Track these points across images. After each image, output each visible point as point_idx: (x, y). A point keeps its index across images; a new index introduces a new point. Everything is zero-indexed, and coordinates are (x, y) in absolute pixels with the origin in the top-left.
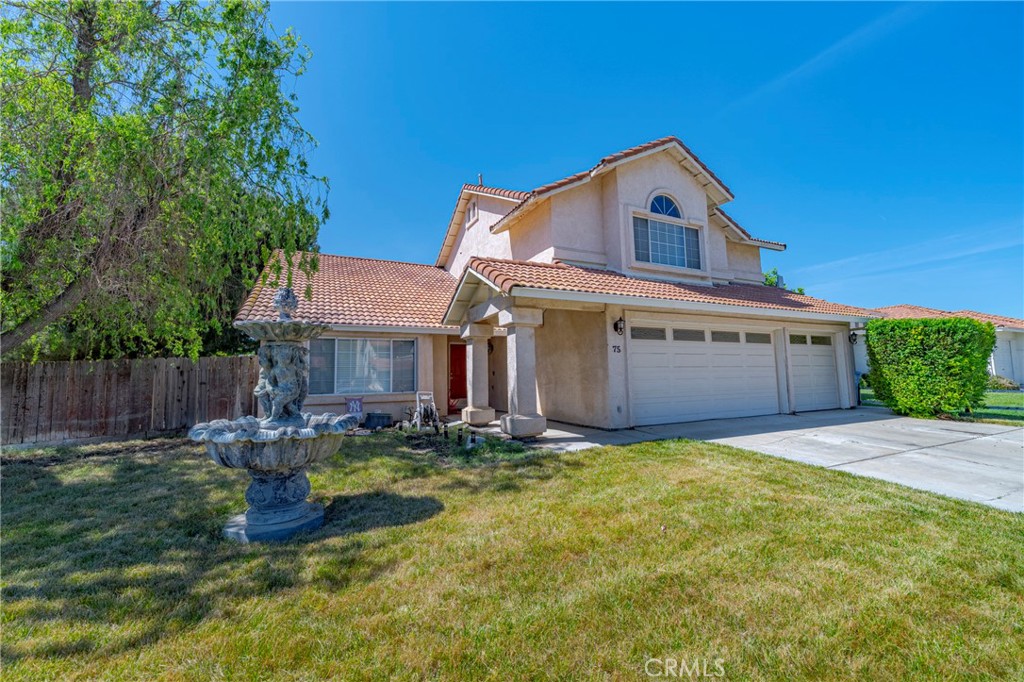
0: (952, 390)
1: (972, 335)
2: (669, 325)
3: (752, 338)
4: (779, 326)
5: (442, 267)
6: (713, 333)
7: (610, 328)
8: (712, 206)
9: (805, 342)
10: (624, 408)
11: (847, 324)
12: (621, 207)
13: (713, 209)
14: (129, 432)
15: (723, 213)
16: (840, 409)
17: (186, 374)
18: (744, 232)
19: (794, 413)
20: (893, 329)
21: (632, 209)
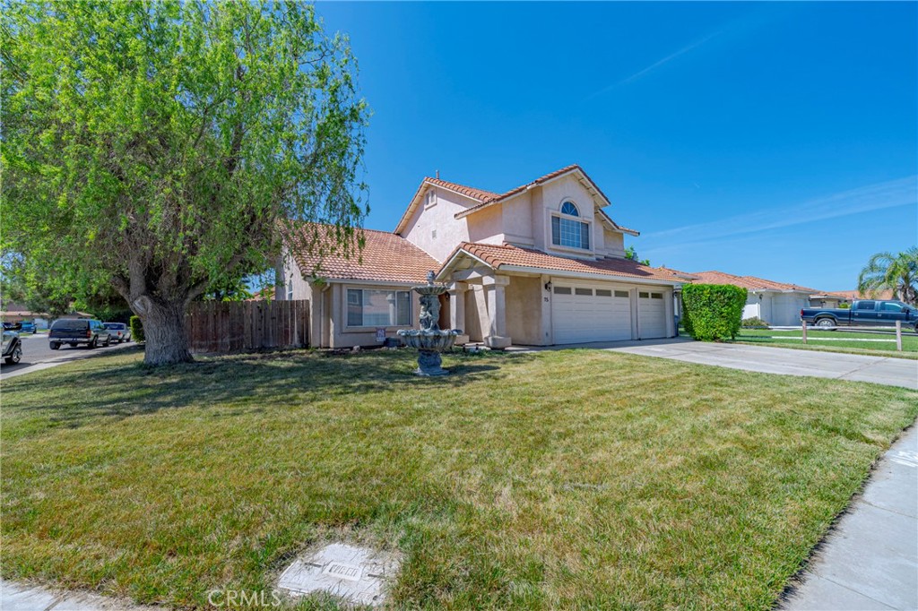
0: (722, 325)
1: (734, 295)
2: (573, 285)
3: (618, 294)
4: (634, 287)
5: (398, 234)
6: (597, 291)
7: (543, 287)
8: (597, 208)
9: (648, 297)
10: (549, 334)
11: (672, 286)
12: (545, 209)
13: (597, 210)
14: (231, 349)
15: (603, 212)
16: (665, 338)
17: (263, 312)
18: (615, 225)
19: (640, 339)
20: (695, 290)
21: (551, 211)
